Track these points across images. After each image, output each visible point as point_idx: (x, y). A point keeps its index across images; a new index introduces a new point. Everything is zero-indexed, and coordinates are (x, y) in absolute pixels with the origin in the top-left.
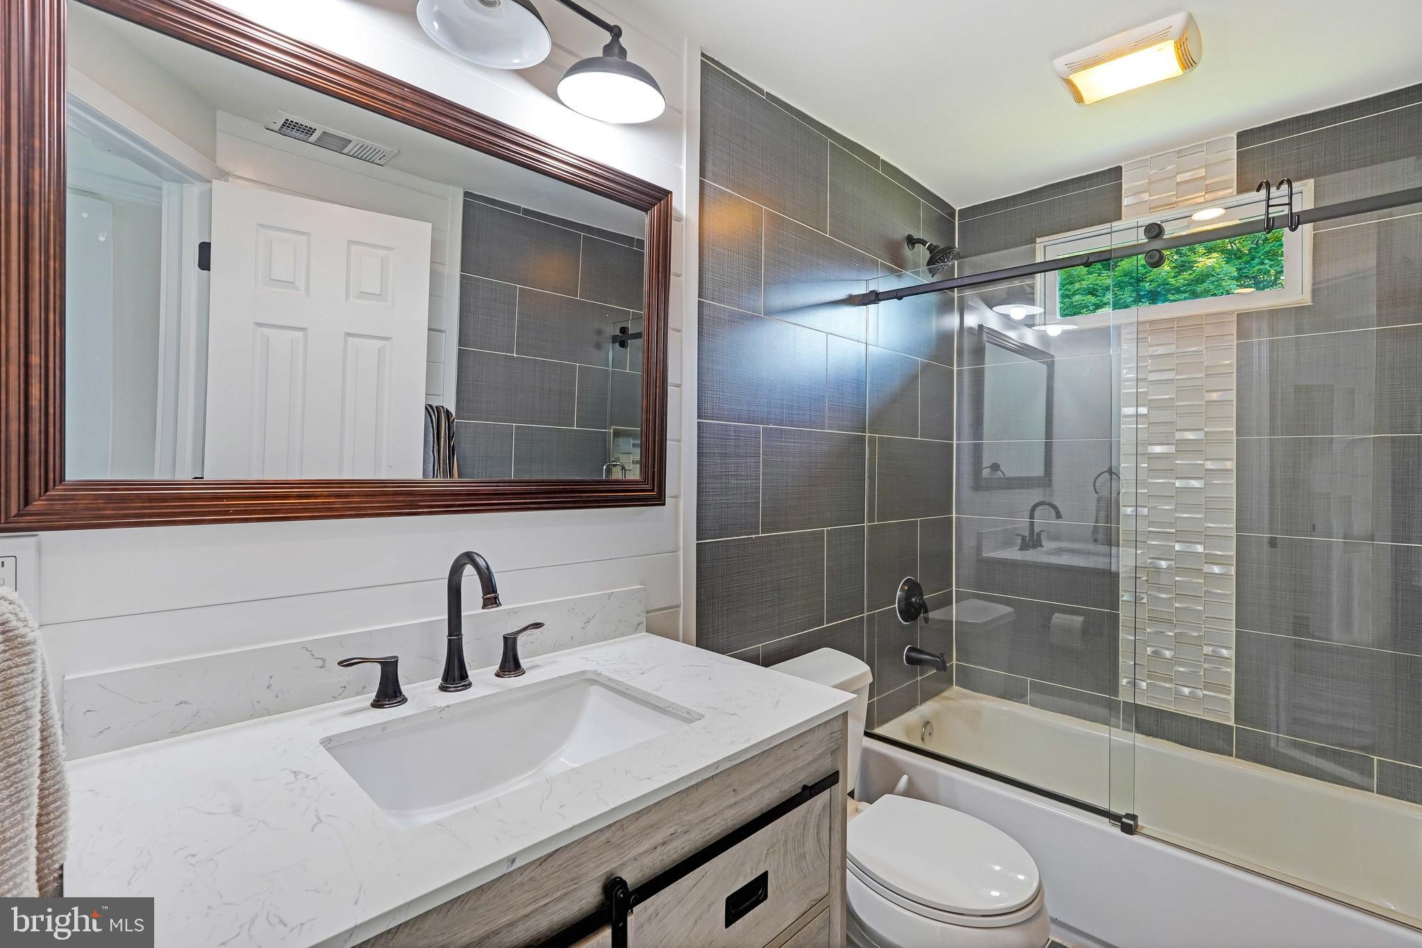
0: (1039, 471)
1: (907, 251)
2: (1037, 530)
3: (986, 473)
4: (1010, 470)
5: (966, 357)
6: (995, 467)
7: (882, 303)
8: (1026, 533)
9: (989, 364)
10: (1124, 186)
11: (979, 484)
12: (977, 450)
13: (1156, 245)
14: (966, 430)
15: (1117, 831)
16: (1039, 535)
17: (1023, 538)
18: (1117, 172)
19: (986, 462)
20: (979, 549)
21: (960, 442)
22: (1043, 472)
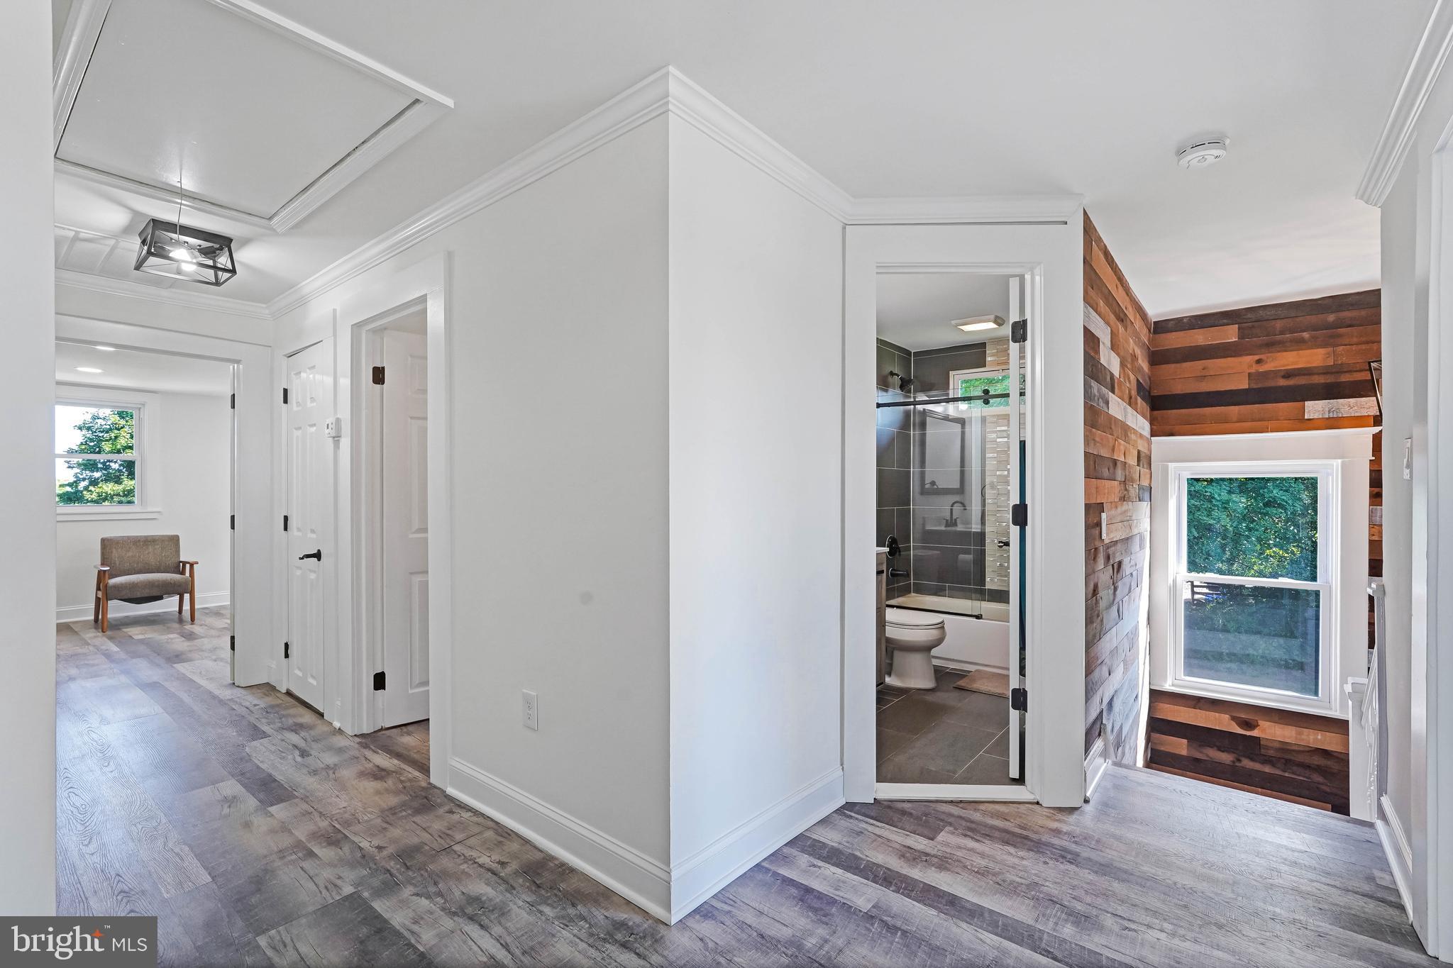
0: (956, 485)
1: (890, 379)
2: (954, 517)
3: (927, 486)
4: (941, 484)
5: (917, 428)
6: (933, 483)
7: (881, 408)
8: (949, 518)
9: (930, 431)
10: (987, 352)
11: (923, 492)
12: (923, 474)
13: (987, 397)
14: (917, 462)
15: (975, 620)
16: (955, 520)
17: (947, 521)
18: (983, 345)
19: (928, 480)
20: (924, 525)
21: (914, 470)
22: (959, 485)
